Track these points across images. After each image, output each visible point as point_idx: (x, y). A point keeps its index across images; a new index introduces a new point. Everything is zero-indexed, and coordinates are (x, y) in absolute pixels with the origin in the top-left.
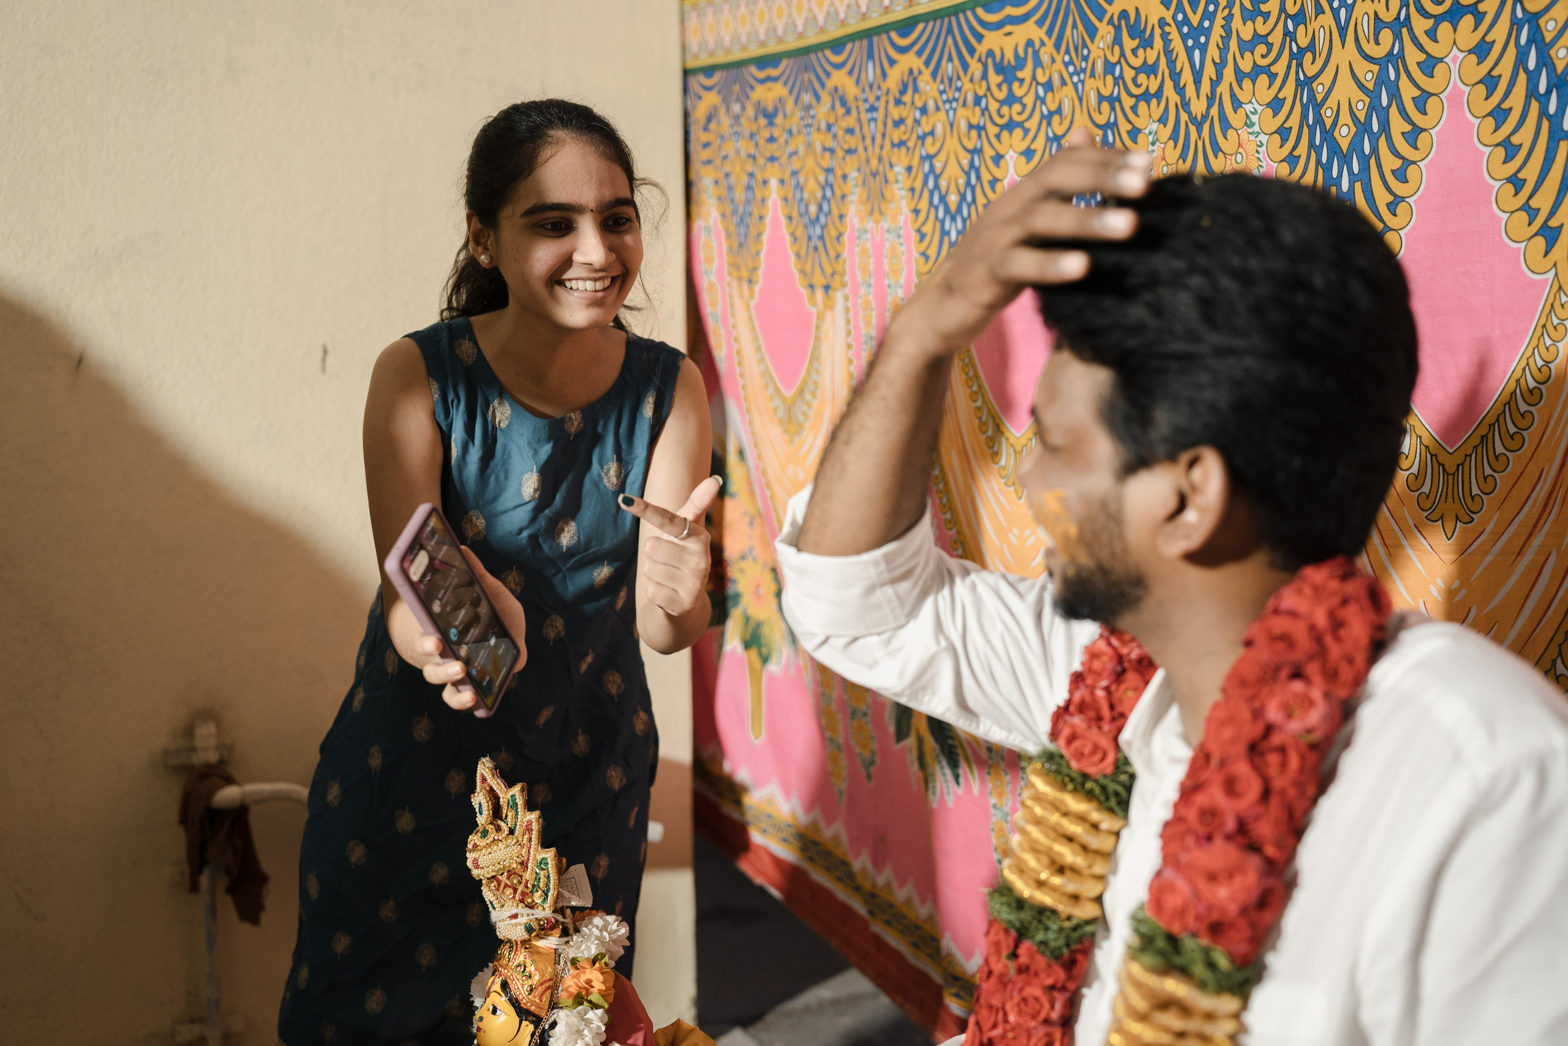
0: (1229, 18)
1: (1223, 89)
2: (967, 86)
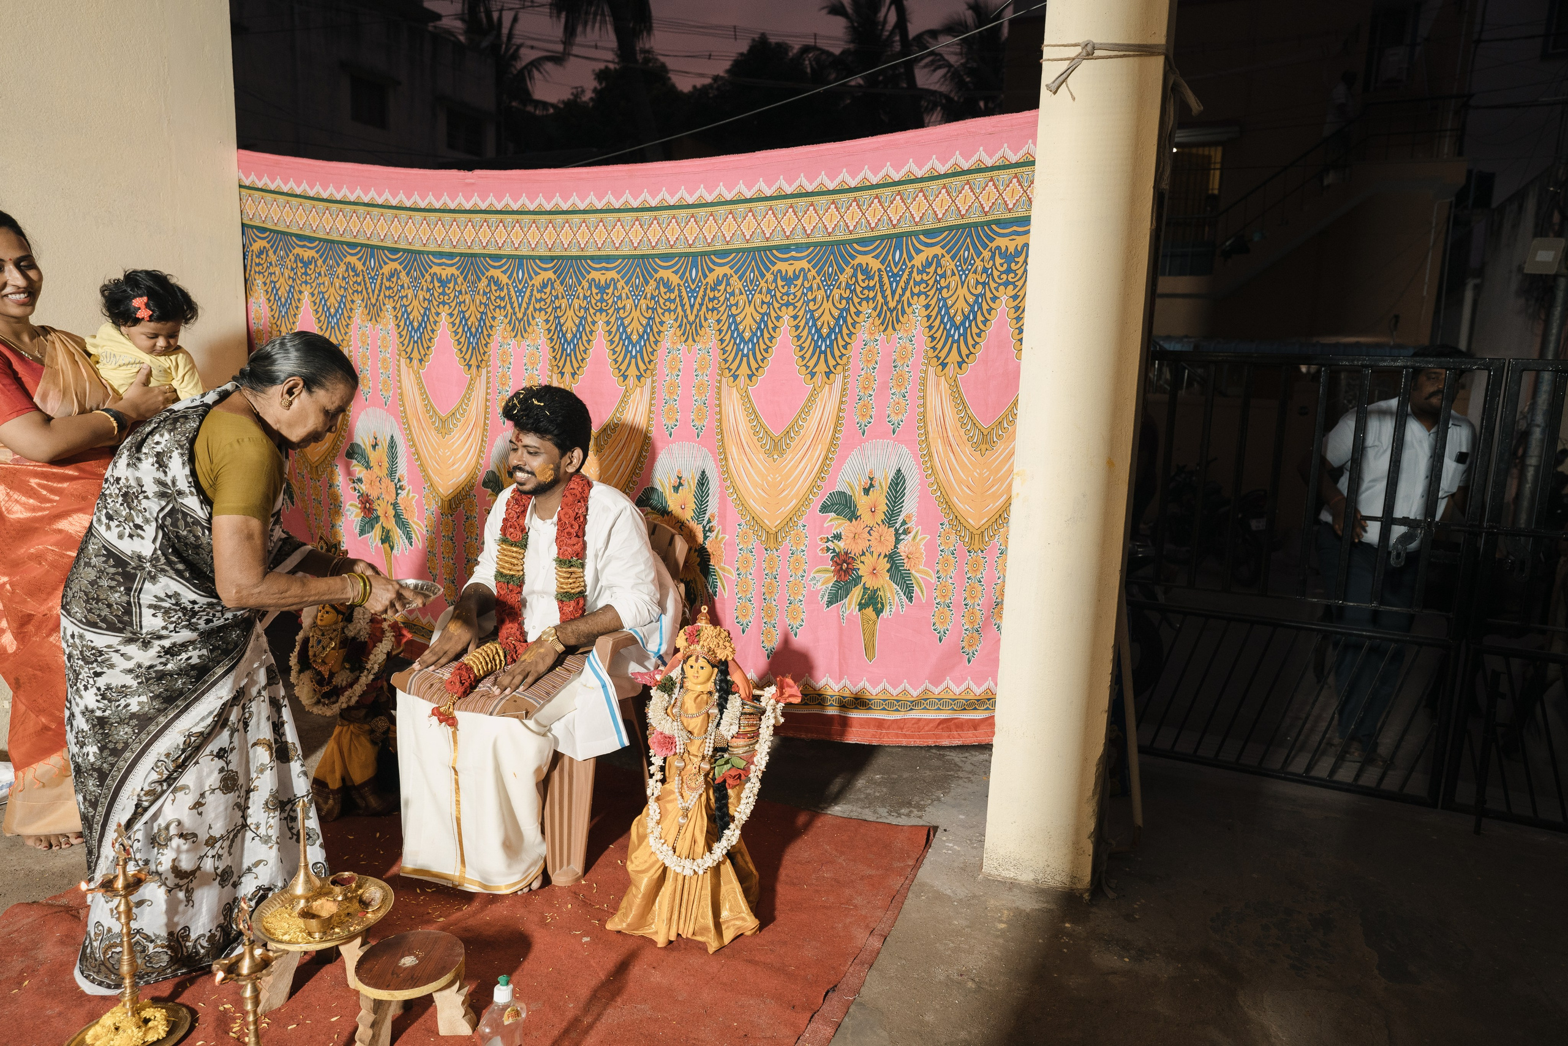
0: (532, 290)
1: (529, 312)
2: (423, 283)
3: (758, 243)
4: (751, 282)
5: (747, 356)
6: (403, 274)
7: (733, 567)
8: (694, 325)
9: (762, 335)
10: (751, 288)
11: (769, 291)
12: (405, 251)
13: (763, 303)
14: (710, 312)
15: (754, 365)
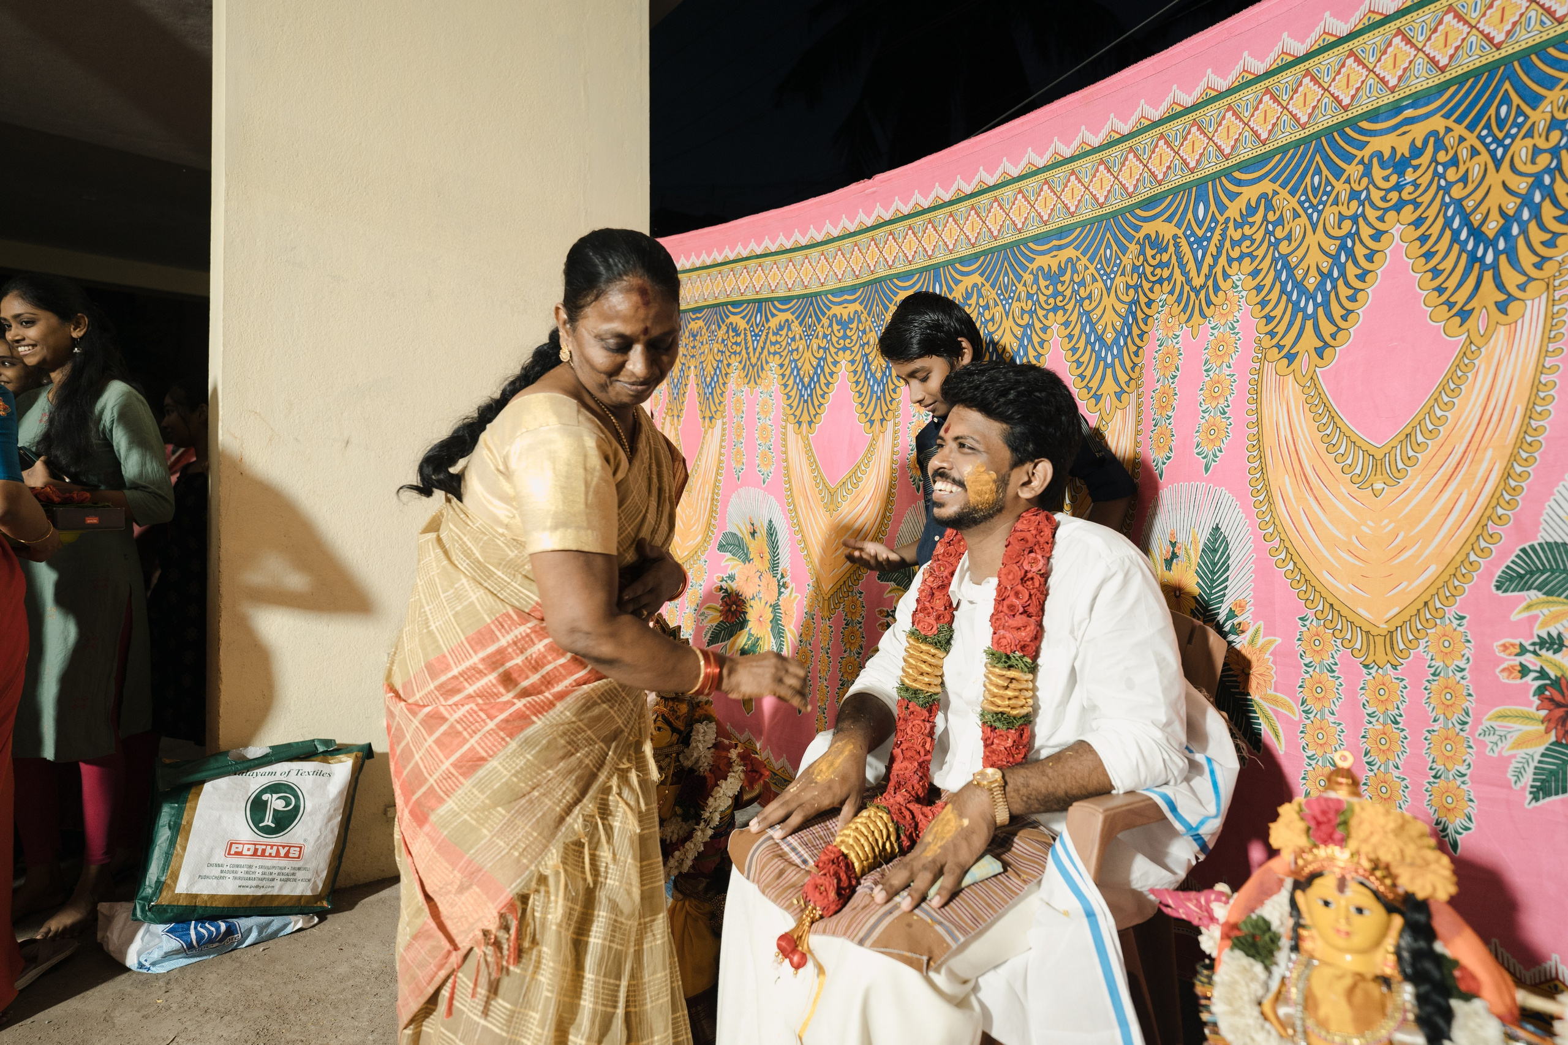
2: (820, 329)
3: (1325, 121)
4: (1315, 190)
5: (1314, 317)
6: (795, 326)
7: (1296, 700)
8: (1203, 293)
9: (1343, 274)
10: (1315, 202)
11: (1354, 195)
12: (798, 297)
13: (1342, 218)
14: (1235, 264)
15: (1327, 328)
